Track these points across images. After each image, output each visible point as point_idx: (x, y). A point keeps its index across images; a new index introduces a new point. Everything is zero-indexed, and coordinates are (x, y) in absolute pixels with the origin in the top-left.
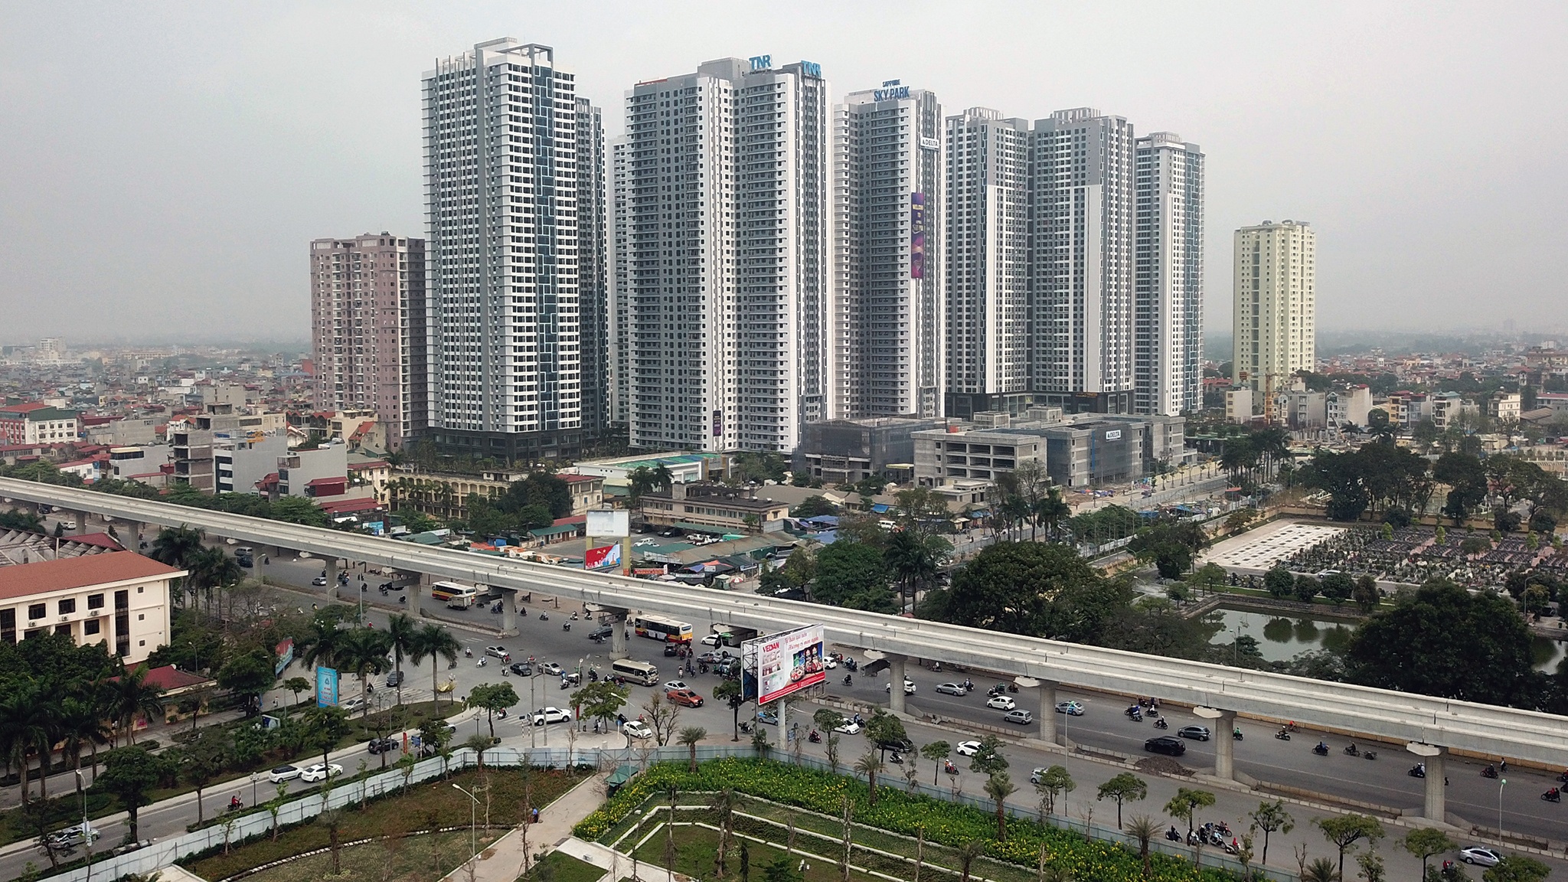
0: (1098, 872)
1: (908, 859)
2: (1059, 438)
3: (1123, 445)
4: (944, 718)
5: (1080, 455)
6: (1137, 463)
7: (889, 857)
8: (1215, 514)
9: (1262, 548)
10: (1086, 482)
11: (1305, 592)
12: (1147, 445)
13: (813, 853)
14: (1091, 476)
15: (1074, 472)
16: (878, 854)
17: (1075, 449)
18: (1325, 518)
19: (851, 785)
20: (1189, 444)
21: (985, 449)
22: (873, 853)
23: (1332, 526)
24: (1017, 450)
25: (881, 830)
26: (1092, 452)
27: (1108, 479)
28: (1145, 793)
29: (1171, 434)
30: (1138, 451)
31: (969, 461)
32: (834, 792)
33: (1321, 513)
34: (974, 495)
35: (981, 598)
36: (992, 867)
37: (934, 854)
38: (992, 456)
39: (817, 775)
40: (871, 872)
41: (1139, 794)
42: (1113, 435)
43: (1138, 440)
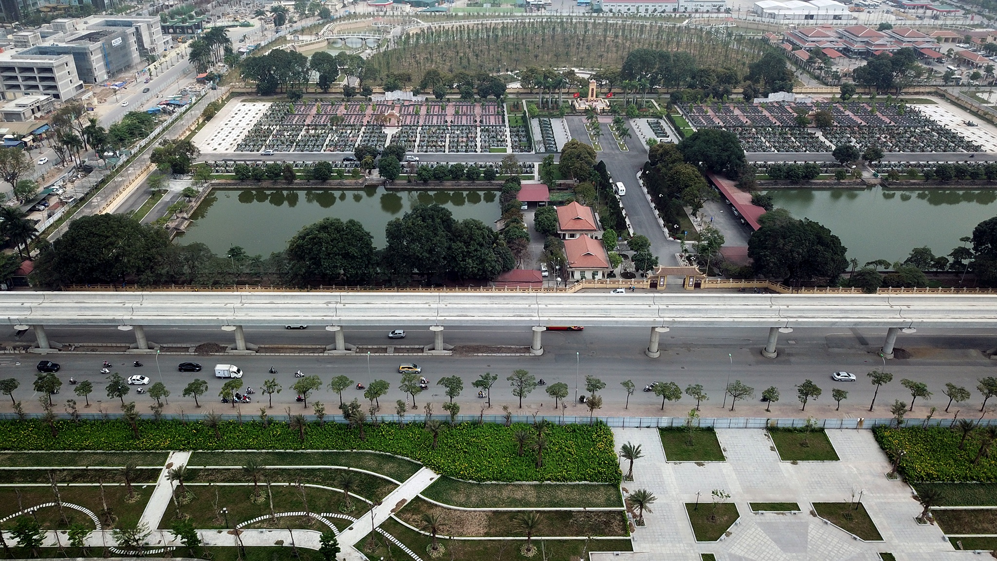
0: (194, 444)
1: (89, 468)
2: (80, 51)
3: (124, 47)
4: (76, 345)
5: (98, 61)
6: (135, 55)
7: (76, 469)
8: (194, 101)
9: (227, 130)
10: (106, 77)
11: (257, 177)
12: (140, 41)
13: (30, 482)
14: (108, 73)
15: (97, 73)
16: (70, 469)
17: (93, 58)
18: (257, 93)
19: (36, 423)
20: (165, 30)
21: (31, 70)
22: (66, 469)
23: (261, 100)
24: (55, 70)
25: (66, 451)
26: (105, 57)
27: (120, 71)
28: (207, 387)
29: (153, 30)
30: (134, 47)
31: (20, 79)
32: (29, 435)
33: (254, 90)
34: (32, 110)
35: (79, 261)
36: (137, 456)
37: (103, 458)
38: (36, 74)
39: (12, 424)
40: (70, 485)
41: (204, 389)
42: (117, 42)
43: (133, 39)
